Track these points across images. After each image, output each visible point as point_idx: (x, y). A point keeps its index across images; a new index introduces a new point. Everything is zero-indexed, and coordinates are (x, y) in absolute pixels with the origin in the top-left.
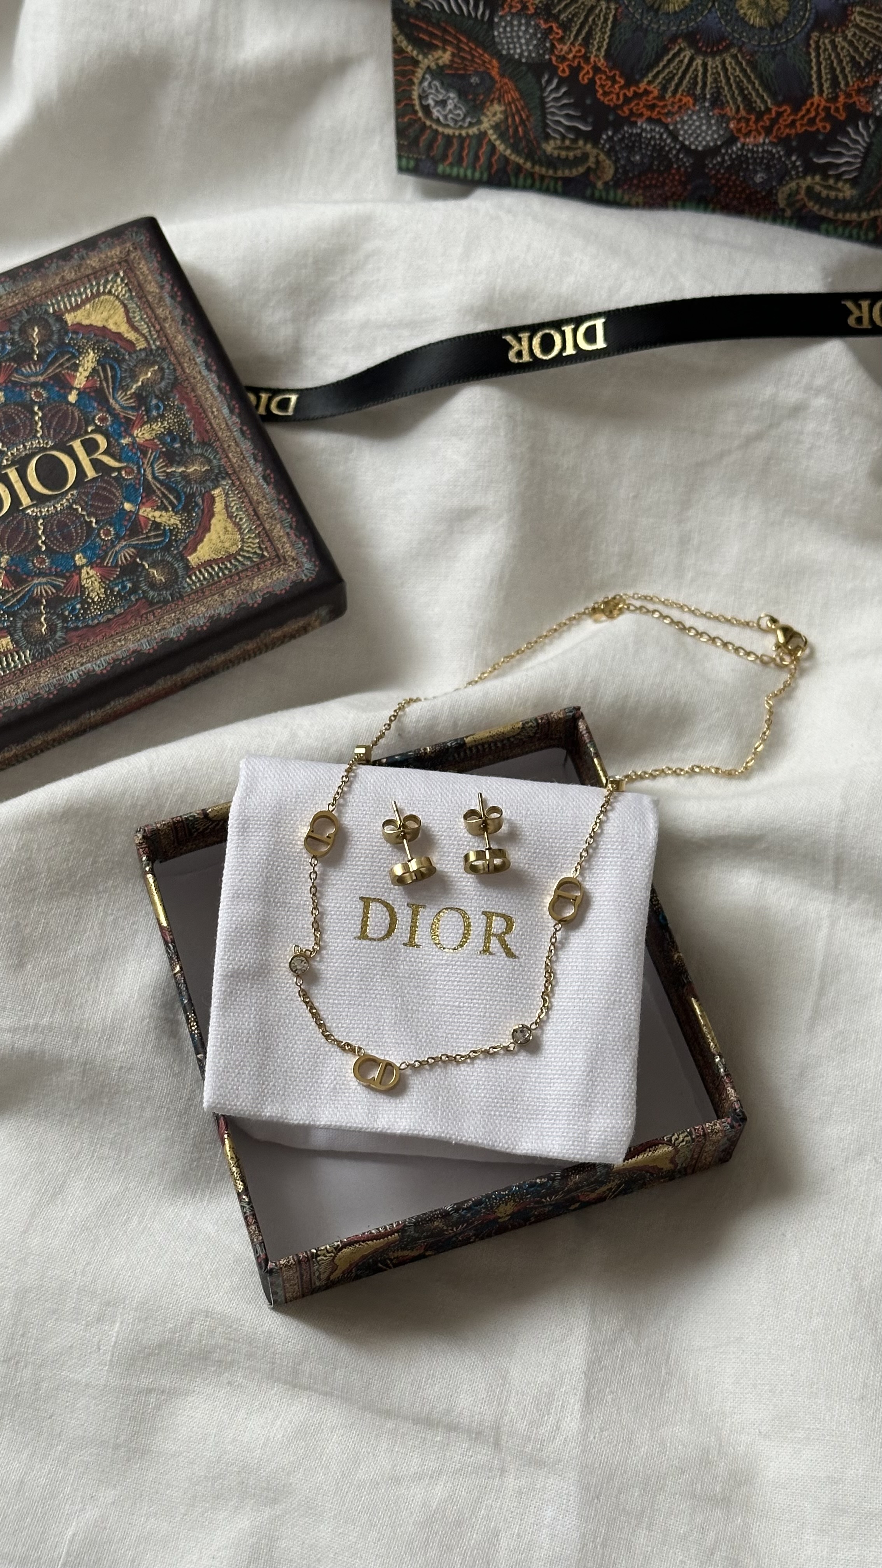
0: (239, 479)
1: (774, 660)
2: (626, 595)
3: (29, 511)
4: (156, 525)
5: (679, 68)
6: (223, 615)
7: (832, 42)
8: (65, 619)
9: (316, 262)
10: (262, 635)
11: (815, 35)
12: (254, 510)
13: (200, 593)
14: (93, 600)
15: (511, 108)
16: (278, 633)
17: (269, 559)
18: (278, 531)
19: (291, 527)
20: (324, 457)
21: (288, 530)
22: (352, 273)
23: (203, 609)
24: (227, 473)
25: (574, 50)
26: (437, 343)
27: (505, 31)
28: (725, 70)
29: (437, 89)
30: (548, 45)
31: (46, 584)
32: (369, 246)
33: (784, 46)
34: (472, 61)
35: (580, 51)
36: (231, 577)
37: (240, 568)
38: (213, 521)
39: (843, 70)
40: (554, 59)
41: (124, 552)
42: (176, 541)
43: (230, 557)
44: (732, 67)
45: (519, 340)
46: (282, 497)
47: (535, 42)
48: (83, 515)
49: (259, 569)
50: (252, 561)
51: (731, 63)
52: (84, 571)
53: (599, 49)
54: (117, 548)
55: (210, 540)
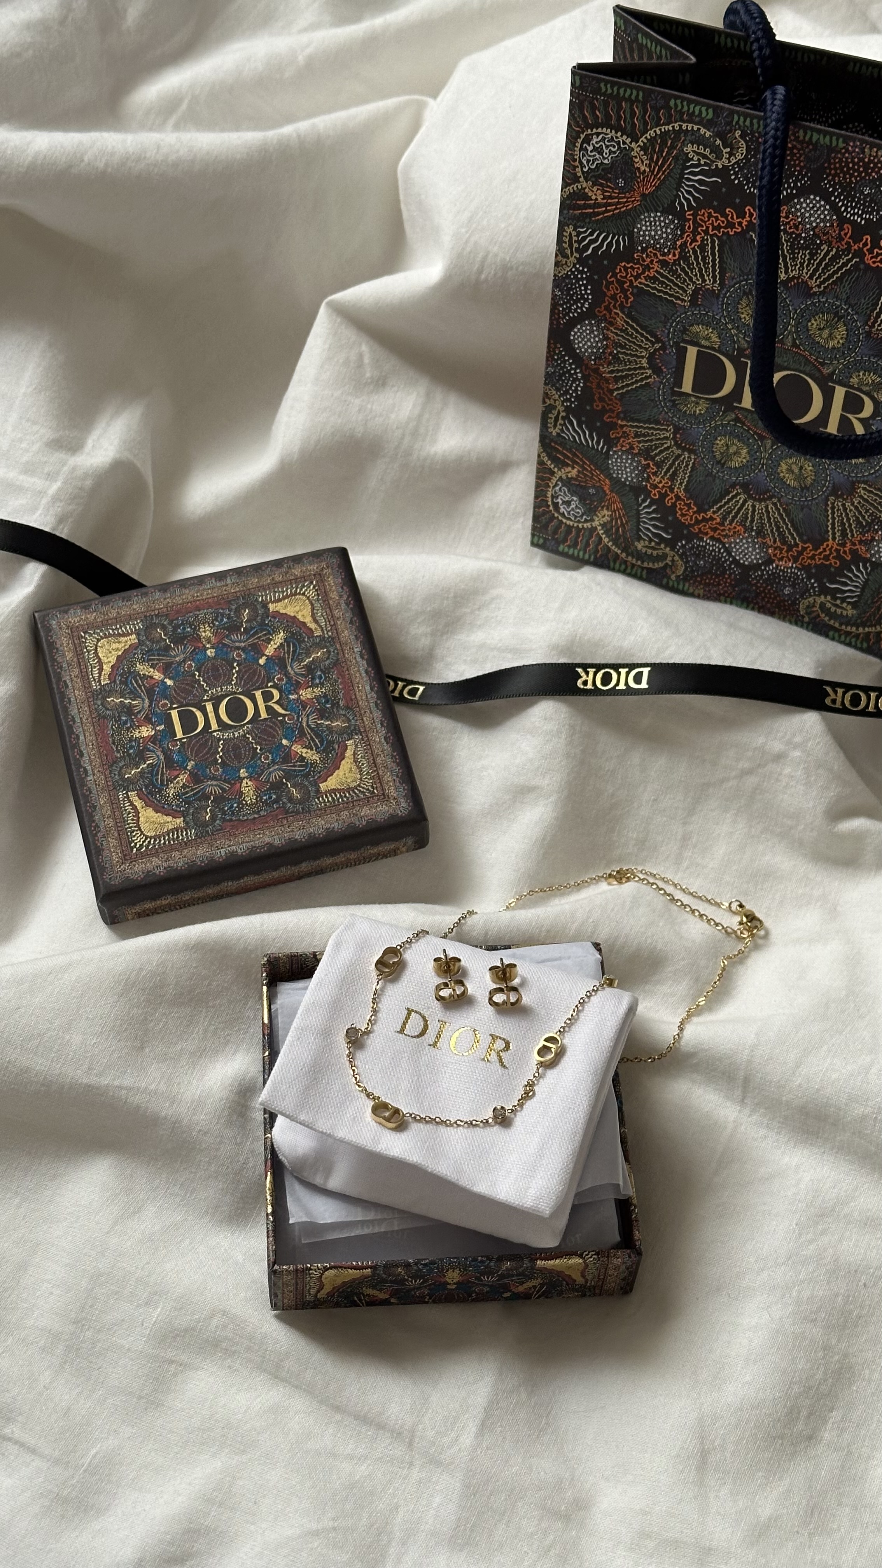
0: (367, 736)
1: (735, 932)
2: (636, 869)
3: (215, 734)
4: (302, 758)
5: (736, 505)
6: (336, 829)
7: (843, 505)
8: (224, 813)
9: (455, 597)
10: (363, 849)
11: (832, 498)
12: (373, 760)
13: (323, 811)
14: (246, 802)
15: (615, 513)
16: (375, 850)
17: (377, 796)
18: (388, 777)
19: (397, 776)
20: (434, 734)
21: (395, 778)
22: (479, 609)
23: (323, 823)
24: (359, 731)
25: (663, 482)
26: (529, 665)
27: (616, 461)
28: (768, 512)
29: (565, 492)
30: (645, 475)
31: (216, 786)
32: (494, 592)
33: (810, 503)
34: (591, 478)
35: (667, 483)
36: (347, 803)
37: (355, 798)
38: (343, 762)
39: (850, 525)
40: (649, 485)
41: (275, 773)
42: (314, 772)
43: (349, 789)
44: (773, 511)
45: (587, 673)
46: (395, 754)
47: (636, 472)
48: (252, 743)
49: (368, 802)
50: (364, 795)
51: (772, 508)
52: (244, 781)
53: (681, 484)
54: (271, 770)
55: (338, 775)
